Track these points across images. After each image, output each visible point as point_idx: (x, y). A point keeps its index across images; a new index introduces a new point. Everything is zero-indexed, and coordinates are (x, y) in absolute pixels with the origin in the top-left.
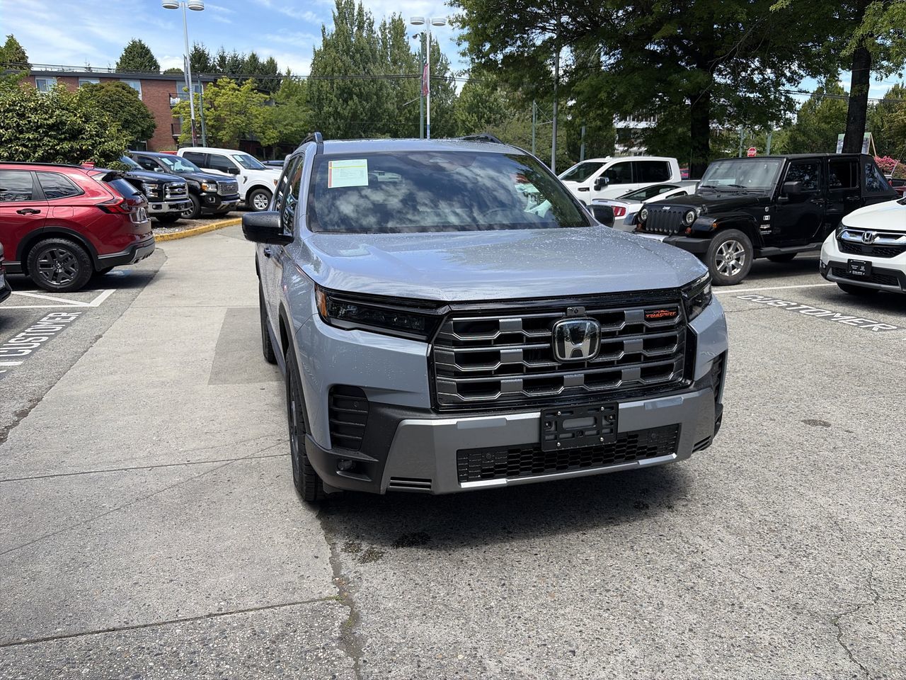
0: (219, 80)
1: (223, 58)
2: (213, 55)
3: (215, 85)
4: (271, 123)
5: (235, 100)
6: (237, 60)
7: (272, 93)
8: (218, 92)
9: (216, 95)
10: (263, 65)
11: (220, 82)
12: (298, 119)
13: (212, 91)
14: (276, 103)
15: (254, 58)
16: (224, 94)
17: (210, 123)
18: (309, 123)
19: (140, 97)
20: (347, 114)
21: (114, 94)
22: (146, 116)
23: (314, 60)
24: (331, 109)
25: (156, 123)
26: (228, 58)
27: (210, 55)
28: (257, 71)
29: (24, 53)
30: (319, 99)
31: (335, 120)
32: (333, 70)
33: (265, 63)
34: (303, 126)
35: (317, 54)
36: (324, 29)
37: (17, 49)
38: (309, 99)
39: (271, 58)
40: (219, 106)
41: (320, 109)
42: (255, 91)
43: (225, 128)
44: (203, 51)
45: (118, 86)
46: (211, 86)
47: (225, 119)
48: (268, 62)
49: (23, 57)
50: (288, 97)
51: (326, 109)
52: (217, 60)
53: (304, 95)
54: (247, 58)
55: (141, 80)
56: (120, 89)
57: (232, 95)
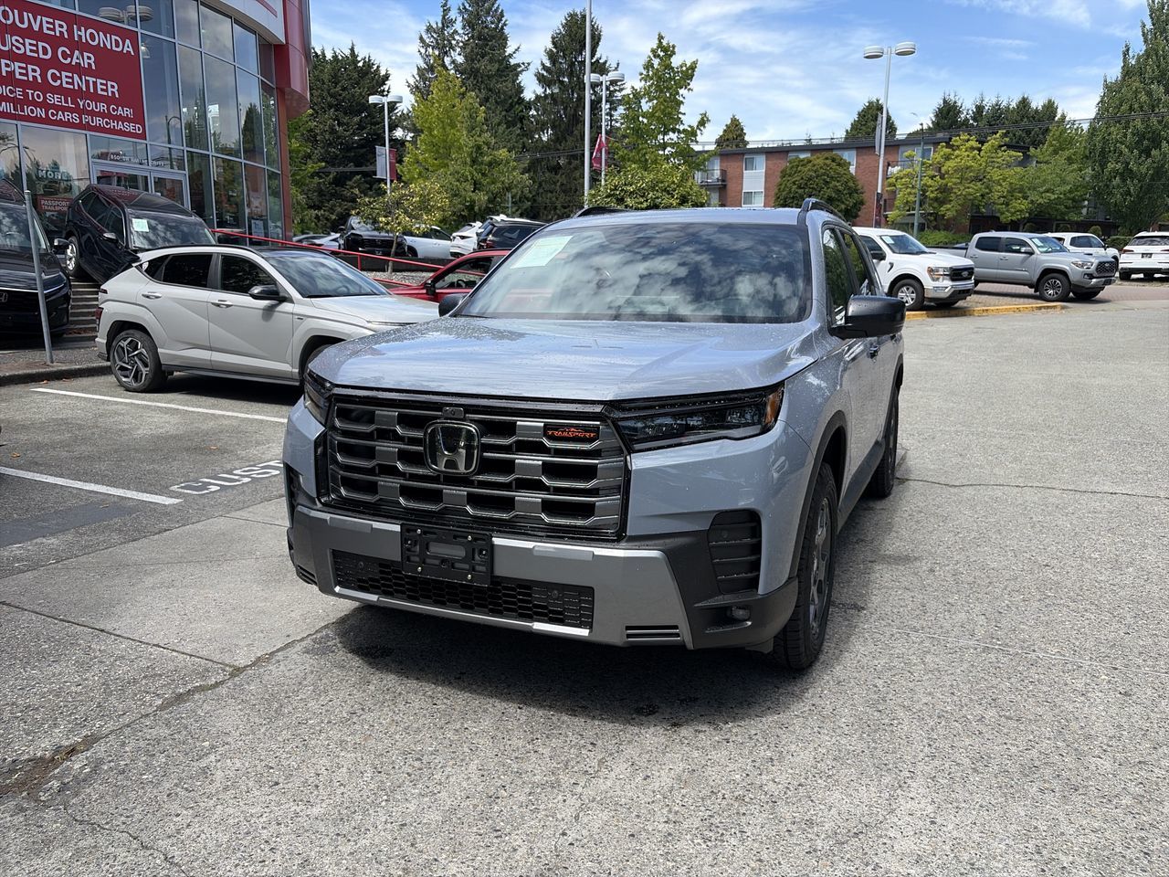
0: (954, 138)
1: (980, 109)
2: (967, 105)
3: (949, 145)
4: (1021, 190)
5: (971, 163)
6: (999, 109)
7: (1032, 149)
8: (950, 154)
9: (947, 158)
10: (1037, 111)
11: (956, 141)
12: (1064, 182)
13: (942, 153)
14: (1037, 162)
15: (1024, 103)
16: (957, 157)
17: (932, 195)
18: (1084, 187)
19: (852, 169)
20: (1144, 171)
21: (821, 168)
22: (854, 191)
23: (1103, 97)
24: (1118, 166)
25: (865, 199)
26: (987, 108)
27: (963, 108)
28: (1026, 120)
29: (742, 130)
30: (1103, 153)
31: (1124, 180)
32: (1131, 109)
33: (1040, 108)
34: (1070, 192)
35: (1108, 87)
36: (1128, 50)
37: (737, 126)
38: (1087, 152)
39: (1050, 101)
40: (947, 172)
41: (1103, 166)
42: (1003, 149)
43: (951, 201)
44: (955, 102)
45: (827, 159)
46: (942, 147)
47: (952, 189)
48: (1044, 106)
49: (741, 134)
50: (1055, 152)
51: (1110, 166)
52: (971, 112)
53: (1079, 147)
54: (1013, 105)
55: (857, 148)
56: (828, 162)
57: (968, 156)
